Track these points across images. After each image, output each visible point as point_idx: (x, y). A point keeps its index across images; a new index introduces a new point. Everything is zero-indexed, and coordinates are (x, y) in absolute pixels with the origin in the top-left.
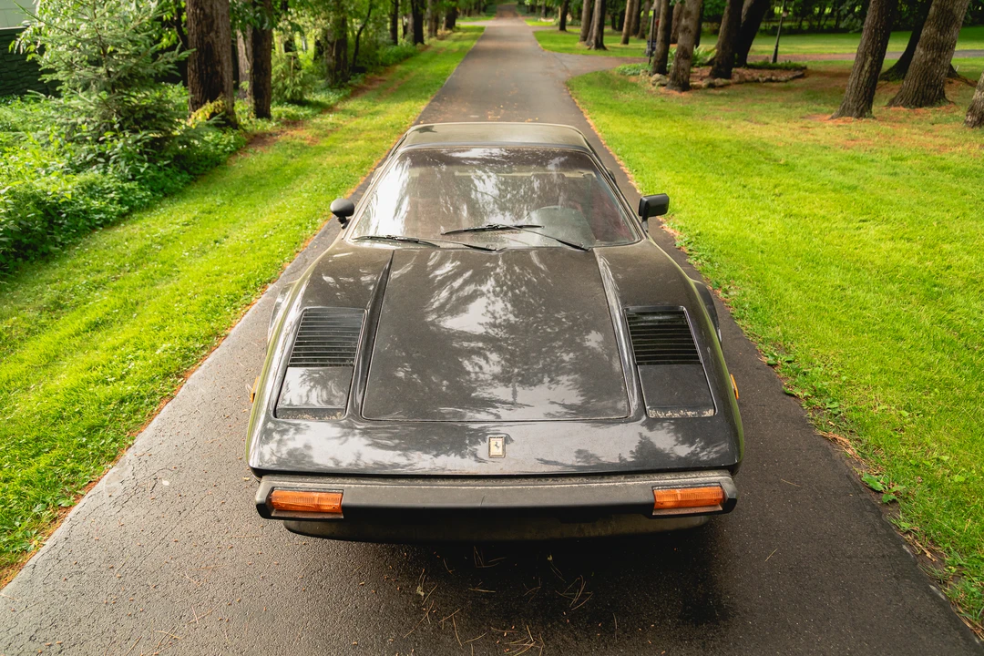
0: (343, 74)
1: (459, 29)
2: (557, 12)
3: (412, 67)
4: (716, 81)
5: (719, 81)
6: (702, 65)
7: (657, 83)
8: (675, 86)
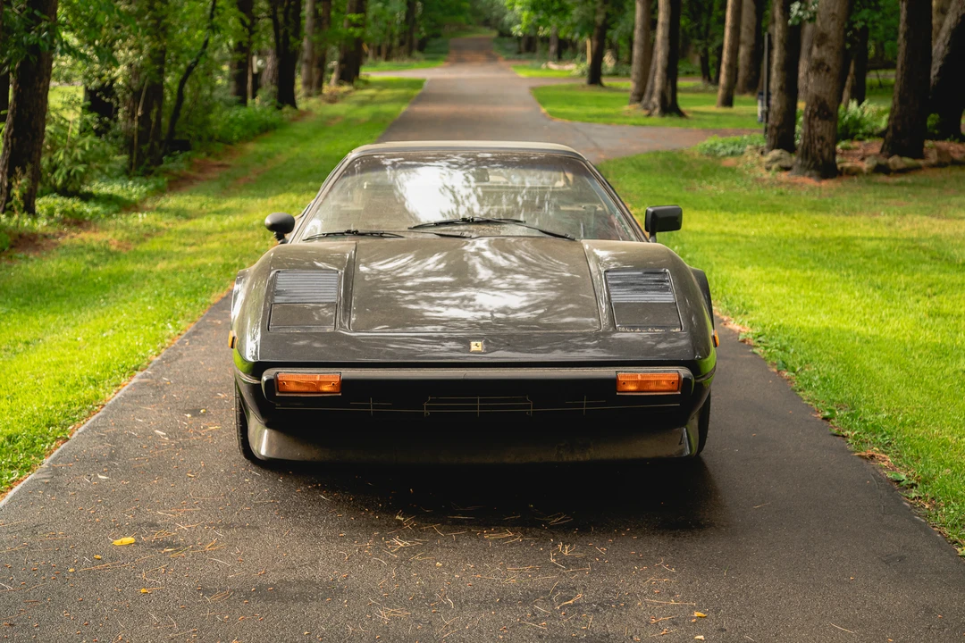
0: (152, 151)
1: (367, 84)
2: (584, 51)
3: (278, 145)
4: (890, 160)
5: (896, 161)
6: (870, 135)
7: (775, 166)
8: (808, 168)
